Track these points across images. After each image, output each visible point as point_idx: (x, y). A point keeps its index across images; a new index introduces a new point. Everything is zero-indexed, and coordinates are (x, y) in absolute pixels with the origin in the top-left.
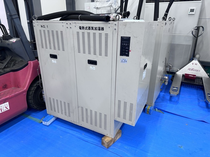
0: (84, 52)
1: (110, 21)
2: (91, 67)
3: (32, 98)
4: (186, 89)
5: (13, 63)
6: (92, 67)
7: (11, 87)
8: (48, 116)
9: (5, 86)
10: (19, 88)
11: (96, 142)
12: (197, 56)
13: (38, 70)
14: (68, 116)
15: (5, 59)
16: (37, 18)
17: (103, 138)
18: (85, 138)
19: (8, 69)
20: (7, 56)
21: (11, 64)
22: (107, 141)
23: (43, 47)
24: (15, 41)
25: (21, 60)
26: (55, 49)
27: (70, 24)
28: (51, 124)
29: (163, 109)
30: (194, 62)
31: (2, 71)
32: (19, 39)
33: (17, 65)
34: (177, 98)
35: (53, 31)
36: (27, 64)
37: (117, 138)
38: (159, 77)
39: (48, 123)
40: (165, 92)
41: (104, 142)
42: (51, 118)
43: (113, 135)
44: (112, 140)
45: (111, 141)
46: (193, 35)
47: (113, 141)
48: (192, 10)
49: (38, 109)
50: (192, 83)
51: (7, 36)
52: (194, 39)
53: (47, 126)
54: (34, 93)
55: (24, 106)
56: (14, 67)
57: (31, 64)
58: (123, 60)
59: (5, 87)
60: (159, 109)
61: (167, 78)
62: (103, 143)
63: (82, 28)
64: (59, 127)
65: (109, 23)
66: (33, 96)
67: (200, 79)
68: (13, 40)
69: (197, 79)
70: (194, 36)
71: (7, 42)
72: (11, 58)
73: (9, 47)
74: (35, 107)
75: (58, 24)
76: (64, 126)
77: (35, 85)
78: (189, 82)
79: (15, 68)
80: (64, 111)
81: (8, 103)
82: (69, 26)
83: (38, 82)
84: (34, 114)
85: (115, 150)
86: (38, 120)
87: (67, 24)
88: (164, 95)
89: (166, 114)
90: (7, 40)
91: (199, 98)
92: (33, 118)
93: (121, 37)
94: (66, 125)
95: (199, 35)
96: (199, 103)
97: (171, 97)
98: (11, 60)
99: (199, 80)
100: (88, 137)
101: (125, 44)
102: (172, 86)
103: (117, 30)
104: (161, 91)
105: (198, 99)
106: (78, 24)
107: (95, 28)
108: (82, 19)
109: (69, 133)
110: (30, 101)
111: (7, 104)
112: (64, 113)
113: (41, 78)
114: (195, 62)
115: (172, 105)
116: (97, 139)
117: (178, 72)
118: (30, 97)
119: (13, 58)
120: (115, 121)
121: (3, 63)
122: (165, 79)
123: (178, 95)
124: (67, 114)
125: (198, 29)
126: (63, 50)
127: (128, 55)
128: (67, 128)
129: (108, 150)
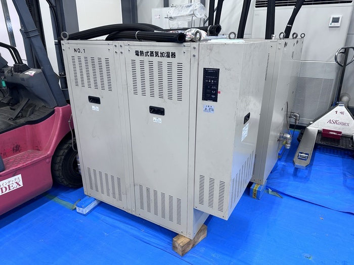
0: (144, 94)
1: (185, 41)
2: (154, 118)
3: (60, 168)
4: (324, 155)
5: (30, 109)
6: (156, 118)
7: (26, 149)
8: (85, 199)
9: (17, 147)
10: (40, 152)
11: (163, 244)
12: (345, 99)
13: (69, 121)
14: (117, 200)
15: (19, 102)
16: (68, 37)
17: (175, 239)
18: (145, 237)
19: (22, 121)
20: (22, 98)
21: (27, 111)
22: (181, 244)
23: (77, 85)
24: (33, 74)
25: (43, 104)
26: (96, 87)
27: (121, 46)
28: (91, 211)
29: (281, 190)
30: (338, 108)
31: (12, 123)
32: (40, 70)
33: (36, 113)
34: (307, 171)
35: (93, 58)
36: (53, 112)
37: (198, 239)
38: (274, 134)
39: (86, 211)
40: (286, 161)
41: (177, 245)
42: (90, 201)
43: (192, 234)
44: (189, 242)
45: (188, 244)
46: (337, 62)
47: (192, 244)
48: (336, 20)
49: (70, 186)
50: (334, 145)
51: (21, 65)
52: (339, 70)
53: (84, 215)
54: (64, 159)
55: (47, 180)
56: (32, 116)
57: (59, 111)
58: (208, 108)
59: (17, 149)
60: (273, 190)
61: (288, 136)
62: (174, 247)
63: (139, 54)
64: (103, 217)
65: (184, 46)
66: (62, 164)
67: (350, 139)
68: (30, 72)
69: (344, 139)
70: (338, 64)
71: (21, 75)
72: (28, 101)
73: (24, 83)
74: (65, 182)
75: (100, 46)
76: (112, 216)
77: (66, 146)
78: (329, 144)
79: (33, 118)
80: (111, 191)
81: (20, 176)
82: (118, 50)
83: (70, 142)
84: (63, 194)
85: (194, 259)
86: (69, 205)
87: (115, 46)
88: (283, 165)
89: (285, 199)
90: (22, 71)
91: (346, 173)
92: (62, 201)
93: (204, 68)
94: (115, 214)
95: (348, 62)
96: (345, 181)
97: (297, 169)
98: (28, 105)
99: (346, 140)
100: (150, 235)
101: (211, 80)
102: (298, 151)
103: (197, 56)
104: (279, 160)
105: (345, 175)
106: (133, 47)
107: (161, 53)
108: (140, 38)
109: (119, 228)
110: (57, 173)
111: (19, 178)
112: (111, 195)
113: (74, 136)
114: (341, 108)
115: (297, 183)
116: (165, 239)
117: (311, 126)
118: (57, 167)
119: (30, 102)
120: (196, 211)
121: (14, 110)
122: (286, 138)
123: (310, 166)
124: (117, 196)
125: (346, 51)
126: (110, 90)
127: (215, 100)
128: (116, 220)
129: (183, 258)
